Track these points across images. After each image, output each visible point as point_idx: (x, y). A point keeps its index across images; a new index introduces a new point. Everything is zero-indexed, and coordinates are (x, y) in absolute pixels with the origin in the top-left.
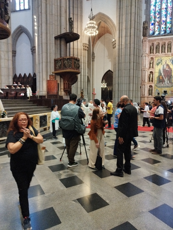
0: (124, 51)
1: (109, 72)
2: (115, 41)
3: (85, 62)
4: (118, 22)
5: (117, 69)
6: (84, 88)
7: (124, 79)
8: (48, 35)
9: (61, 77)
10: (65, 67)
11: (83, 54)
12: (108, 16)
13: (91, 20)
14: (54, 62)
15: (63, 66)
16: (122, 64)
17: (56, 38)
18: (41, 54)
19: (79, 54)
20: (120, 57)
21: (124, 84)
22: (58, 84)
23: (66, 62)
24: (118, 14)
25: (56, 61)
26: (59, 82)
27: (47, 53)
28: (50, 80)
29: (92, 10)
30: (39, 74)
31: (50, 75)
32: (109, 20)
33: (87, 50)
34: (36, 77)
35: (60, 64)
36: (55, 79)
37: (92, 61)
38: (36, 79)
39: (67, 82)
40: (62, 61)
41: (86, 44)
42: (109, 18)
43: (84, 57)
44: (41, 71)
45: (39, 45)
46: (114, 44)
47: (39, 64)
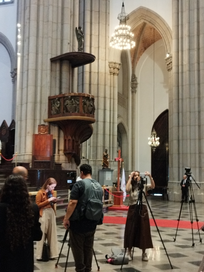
0: (187, 77)
2: (171, 57)
3: (112, 97)
5: (175, 110)
6: (110, 147)
7: (188, 129)
9: (60, 128)
10: (67, 111)
11: (109, 81)
12: (156, 13)
14: (47, 102)
15: (64, 110)
16: (184, 100)
19: (102, 82)
20: (180, 87)
21: (189, 141)
23: (69, 102)
24: (175, 10)
27: (36, 86)
28: (39, 134)
29: (123, 6)
30: (21, 122)
31: (40, 126)
32: (158, 20)
33: (118, 75)
34: (15, 127)
35: (58, 105)
36: (50, 133)
38: (14, 130)
40: (62, 100)
41: (115, 63)
42: (158, 17)
43: (111, 87)
44: (23, 118)
45: (22, 73)
46: (170, 63)
47: (22, 105)
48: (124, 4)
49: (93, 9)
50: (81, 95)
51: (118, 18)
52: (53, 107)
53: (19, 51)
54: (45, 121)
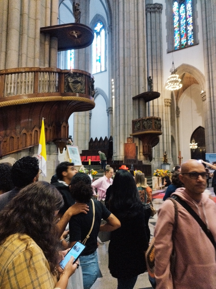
1: (199, 129)
2: (205, 92)
3: (167, 120)
4: (206, 71)
5: (210, 125)
6: (167, 150)
8: (126, 96)
9: (140, 139)
10: (144, 128)
11: (165, 111)
12: (193, 67)
13: (172, 73)
14: (132, 123)
15: (142, 127)
17: (134, 99)
18: (118, 117)
19: (160, 111)
20: (213, 111)
22: (137, 147)
24: (206, 63)
25: (134, 123)
26: (137, 145)
27: (124, 115)
28: (128, 143)
29: (173, 63)
30: (116, 137)
31: (128, 138)
32: (195, 71)
33: (170, 106)
34: (112, 140)
35: (139, 125)
36: (134, 142)
37: (177, 117)
38: (112, 142)
39: (146, 144)
40: (141, 122)
41: (168, 99)
42: (195, 68)
43: (166, 114)
44: (118, 134)
45: (116, 107)
46: (204, 97)
47: (116, 126)
48: (174, 63)
49: (153, 68)
50: (153, 118)
51: (170, 71)
52: (135, 127)
53: (113, 95)
54: (131, 135)
